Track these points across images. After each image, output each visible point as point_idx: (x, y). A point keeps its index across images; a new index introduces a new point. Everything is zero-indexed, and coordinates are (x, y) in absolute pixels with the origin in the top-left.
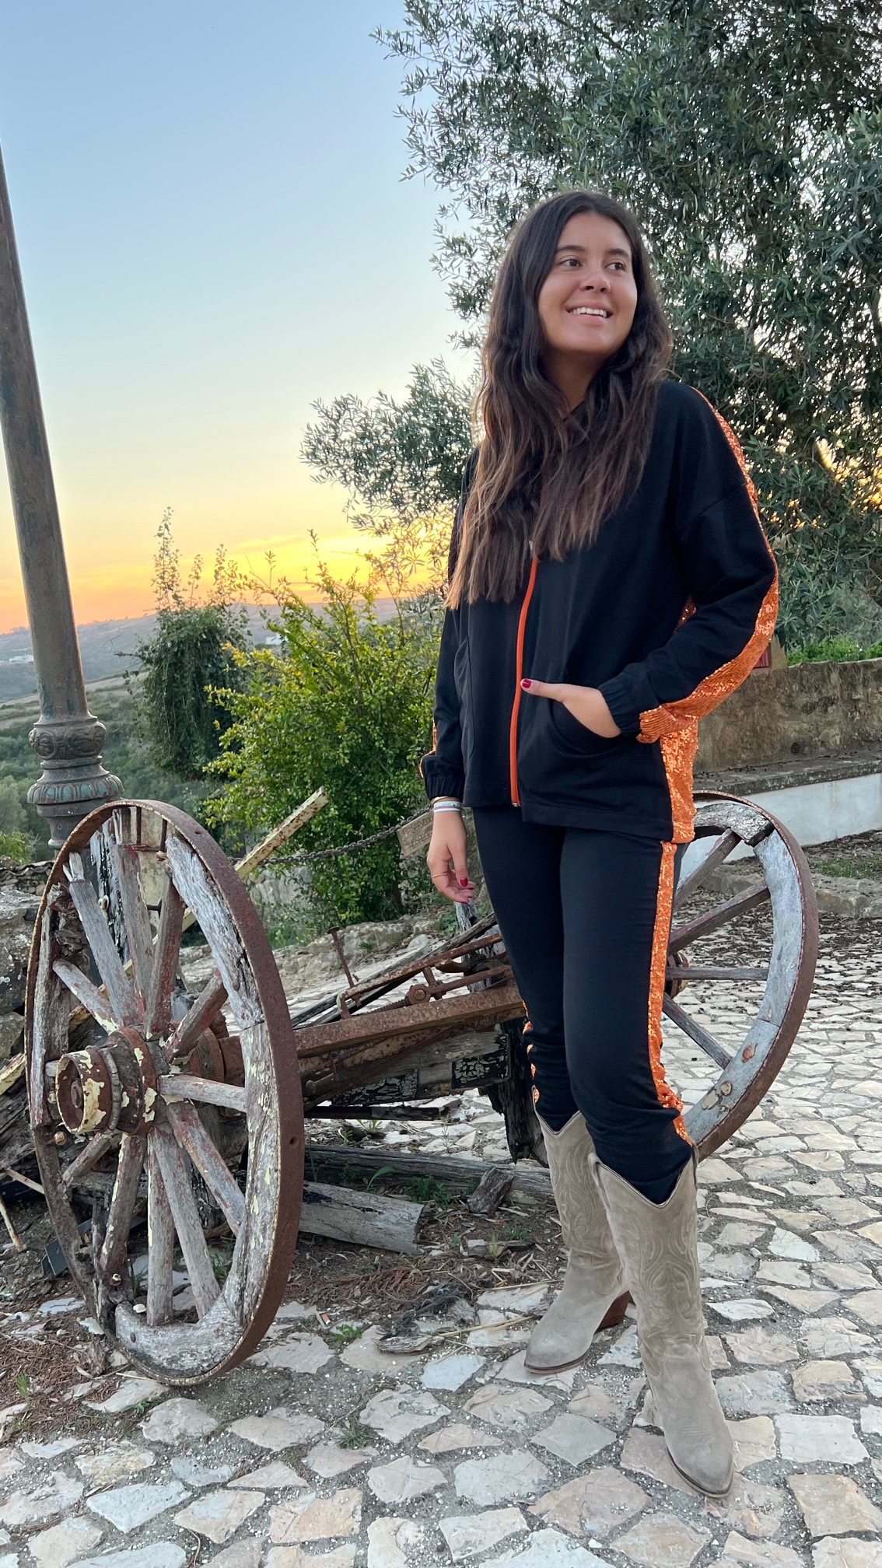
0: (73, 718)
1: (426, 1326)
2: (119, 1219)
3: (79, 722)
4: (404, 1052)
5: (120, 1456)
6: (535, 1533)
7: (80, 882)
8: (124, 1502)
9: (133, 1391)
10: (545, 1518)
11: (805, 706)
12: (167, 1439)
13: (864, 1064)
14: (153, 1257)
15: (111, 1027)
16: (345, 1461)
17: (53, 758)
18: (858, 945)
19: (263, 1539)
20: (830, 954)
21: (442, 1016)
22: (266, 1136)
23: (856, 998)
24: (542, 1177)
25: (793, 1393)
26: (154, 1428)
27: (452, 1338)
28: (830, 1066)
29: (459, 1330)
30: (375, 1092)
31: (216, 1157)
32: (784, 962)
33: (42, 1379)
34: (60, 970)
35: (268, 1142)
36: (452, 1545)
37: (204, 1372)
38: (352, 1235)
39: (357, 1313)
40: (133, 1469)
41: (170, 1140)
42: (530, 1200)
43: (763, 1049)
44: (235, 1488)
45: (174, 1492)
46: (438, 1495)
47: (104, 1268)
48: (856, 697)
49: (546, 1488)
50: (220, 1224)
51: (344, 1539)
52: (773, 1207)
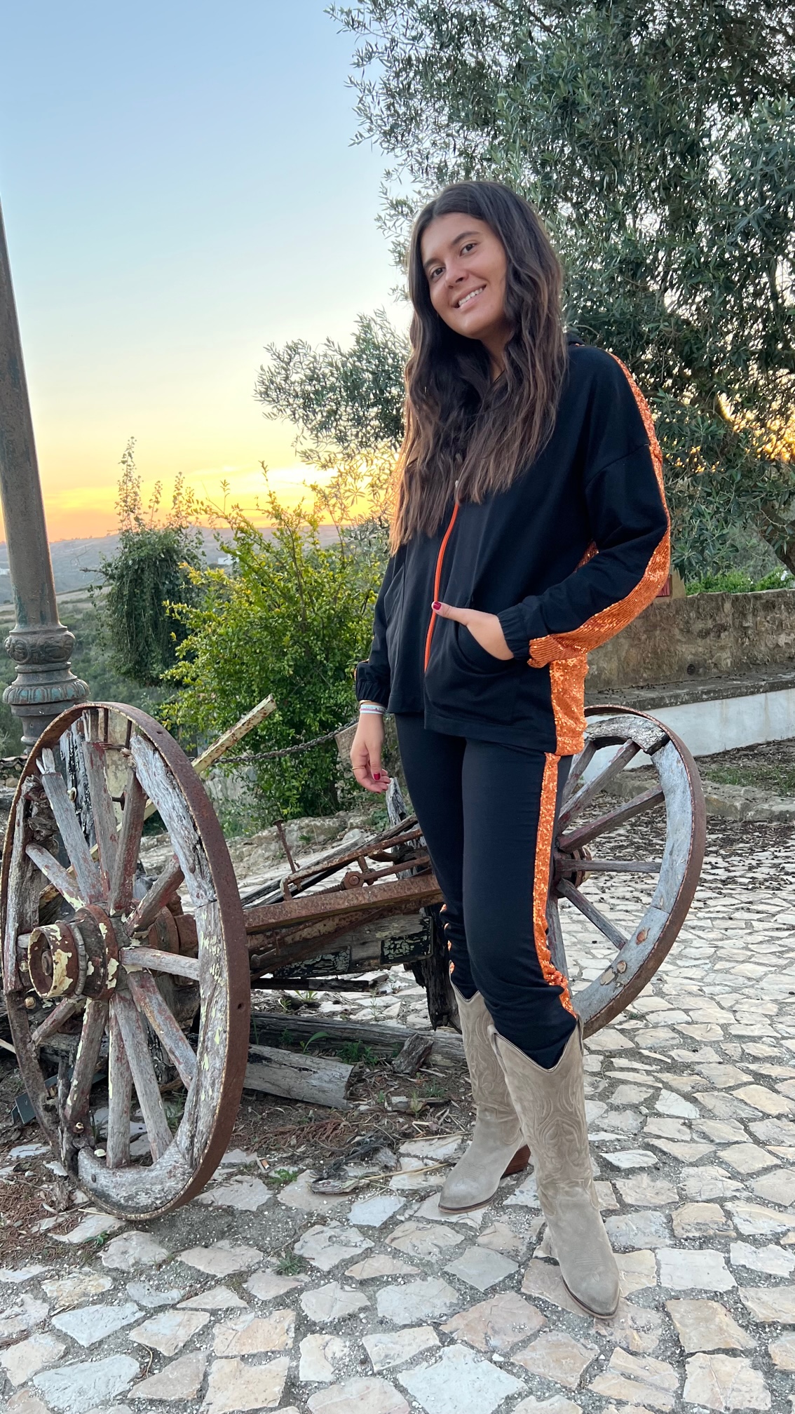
0: (45, 627)
1: (354, 1171)
2: (82, 1074)
3: (50, 631)
4: (338, 931)
5: (82, 1281)
6: (446, 1348)
7: (51, 774)
8: (85, 1321)
9: (94, 1224)
10: (455, 1336)
11: (701, 631)
12: (124, 1267)
13: (743, 948)
14: (113, 1108)
15: (77, 904)
16: (282, 1286)
17: (27, 663)
18: (741, 845)
19: (208, 1352)
20: (716, 852)
21: (375, 899)
22: (217, 1002)
23: (738, 891)
24: (458, 1043)
25: (672, 1230)
26: (113, 1256)
27: (377, 1181)
28: (713, 950)
29: (383, 1175)
30: (311, 967)
31: (171, 1020)
32: (675, 857)
33: (12, 1214)
34: (33, 853)
35: (218, 1006)
36: (373, 1358)
37: (157, 1209)
38: (289, 1091)
39: (293, 1160)
40: (93, 1292)
41: (130, 1004)
42: (447, 1063)
43: (655, 933)
44: (183, 1309)
45: (130, 1312)
46: (362, 1316)
47: (68, 1118)
48: (746, 625)
49: (455, 1310)
50: (172, 1080)
51: (279, 1352)
52: (660, 1071)
